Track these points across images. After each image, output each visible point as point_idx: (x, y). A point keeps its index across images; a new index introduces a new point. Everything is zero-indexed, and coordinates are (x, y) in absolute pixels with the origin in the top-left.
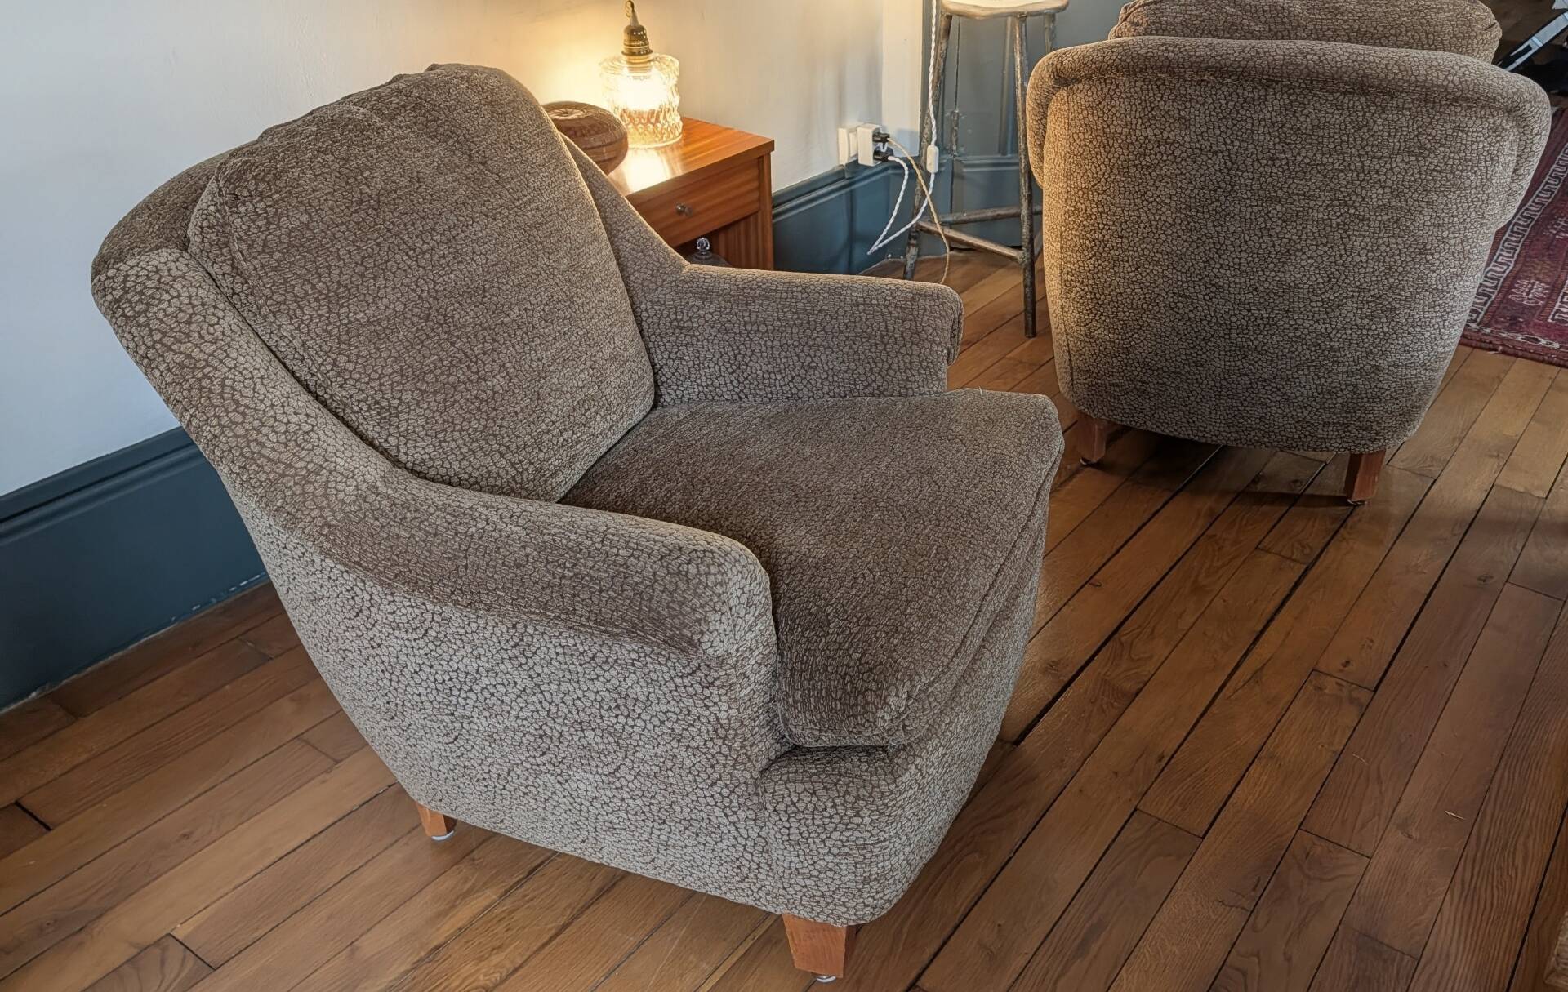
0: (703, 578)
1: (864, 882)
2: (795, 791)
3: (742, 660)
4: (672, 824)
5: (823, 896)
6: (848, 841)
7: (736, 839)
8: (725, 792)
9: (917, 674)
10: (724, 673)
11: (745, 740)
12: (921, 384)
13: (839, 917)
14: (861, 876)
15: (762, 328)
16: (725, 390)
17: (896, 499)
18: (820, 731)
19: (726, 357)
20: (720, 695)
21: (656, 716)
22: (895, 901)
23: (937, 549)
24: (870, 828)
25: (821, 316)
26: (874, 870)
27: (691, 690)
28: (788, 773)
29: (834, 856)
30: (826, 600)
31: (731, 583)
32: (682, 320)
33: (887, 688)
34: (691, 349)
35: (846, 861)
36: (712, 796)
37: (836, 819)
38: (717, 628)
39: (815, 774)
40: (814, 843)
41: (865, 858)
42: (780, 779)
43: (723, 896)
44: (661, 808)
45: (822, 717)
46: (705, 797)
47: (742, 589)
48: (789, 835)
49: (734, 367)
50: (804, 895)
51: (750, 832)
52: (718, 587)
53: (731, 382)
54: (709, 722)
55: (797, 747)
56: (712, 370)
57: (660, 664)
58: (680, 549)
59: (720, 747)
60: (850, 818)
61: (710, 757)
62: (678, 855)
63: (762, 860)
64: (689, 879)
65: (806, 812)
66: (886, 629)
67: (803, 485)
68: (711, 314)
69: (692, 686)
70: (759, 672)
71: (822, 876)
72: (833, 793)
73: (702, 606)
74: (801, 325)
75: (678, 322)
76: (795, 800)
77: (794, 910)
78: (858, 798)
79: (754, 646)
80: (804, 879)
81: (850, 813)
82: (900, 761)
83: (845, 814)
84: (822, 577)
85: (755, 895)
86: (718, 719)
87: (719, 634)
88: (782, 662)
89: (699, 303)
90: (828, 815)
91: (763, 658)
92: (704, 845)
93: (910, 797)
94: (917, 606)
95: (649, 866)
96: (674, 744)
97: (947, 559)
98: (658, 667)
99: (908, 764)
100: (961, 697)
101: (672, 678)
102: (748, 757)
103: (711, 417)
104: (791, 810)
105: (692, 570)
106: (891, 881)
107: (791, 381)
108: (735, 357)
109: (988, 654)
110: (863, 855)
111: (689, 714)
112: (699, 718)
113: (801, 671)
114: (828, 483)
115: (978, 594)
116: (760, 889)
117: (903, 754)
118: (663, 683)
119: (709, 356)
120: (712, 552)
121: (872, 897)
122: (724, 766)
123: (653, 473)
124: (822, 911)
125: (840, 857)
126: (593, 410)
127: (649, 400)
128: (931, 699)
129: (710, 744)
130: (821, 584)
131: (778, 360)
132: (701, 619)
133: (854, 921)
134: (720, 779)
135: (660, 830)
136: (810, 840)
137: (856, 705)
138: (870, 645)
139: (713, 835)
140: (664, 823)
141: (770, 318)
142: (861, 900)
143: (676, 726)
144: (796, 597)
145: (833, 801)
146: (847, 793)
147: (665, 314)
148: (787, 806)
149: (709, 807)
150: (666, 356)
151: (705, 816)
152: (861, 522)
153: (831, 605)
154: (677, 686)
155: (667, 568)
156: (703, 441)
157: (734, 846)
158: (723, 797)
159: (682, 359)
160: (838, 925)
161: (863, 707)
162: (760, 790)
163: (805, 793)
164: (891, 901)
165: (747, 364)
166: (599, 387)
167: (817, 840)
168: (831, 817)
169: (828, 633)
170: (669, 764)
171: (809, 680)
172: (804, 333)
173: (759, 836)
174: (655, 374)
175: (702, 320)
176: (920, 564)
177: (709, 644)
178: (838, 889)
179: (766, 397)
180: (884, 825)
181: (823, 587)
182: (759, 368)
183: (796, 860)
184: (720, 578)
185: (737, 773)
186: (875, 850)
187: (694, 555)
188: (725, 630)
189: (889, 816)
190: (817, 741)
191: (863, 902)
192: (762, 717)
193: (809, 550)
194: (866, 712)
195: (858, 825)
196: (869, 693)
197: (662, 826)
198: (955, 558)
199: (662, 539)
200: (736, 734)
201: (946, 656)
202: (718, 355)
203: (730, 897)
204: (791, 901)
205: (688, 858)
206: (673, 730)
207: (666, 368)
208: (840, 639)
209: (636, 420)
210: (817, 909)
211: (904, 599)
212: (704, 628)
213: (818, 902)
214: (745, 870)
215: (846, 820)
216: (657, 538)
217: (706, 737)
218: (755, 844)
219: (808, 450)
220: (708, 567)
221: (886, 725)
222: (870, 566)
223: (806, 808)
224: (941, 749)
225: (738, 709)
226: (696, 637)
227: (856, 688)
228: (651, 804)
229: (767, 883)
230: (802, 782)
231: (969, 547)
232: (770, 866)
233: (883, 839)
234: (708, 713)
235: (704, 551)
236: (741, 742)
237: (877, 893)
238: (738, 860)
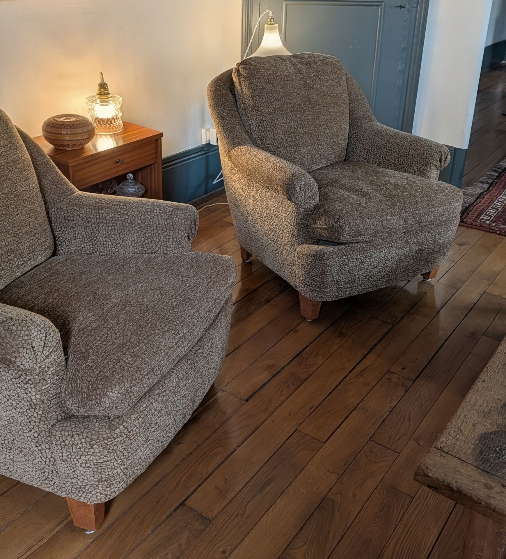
0: (18, 332)
1: (99, 481)
2: (65, 435)
3: (43, 372)
4: (14, 450)
5: (81, 488)
6: (89, 460)
7: (41, 458)
8: (36, 435)
9: (123, 382)
10: (32, 377)
11: (44, 410)
12: (173, 249)
13: (89, 499)
14: (97, 478)
15: (104, 221)
16: (86, 248)
17: (139, 301)
18: (78, 407)
19: (87, 234)
20: (32, 388)
21: (5, 397)
22: (118, 493)
23: (151, 325)
24: (99, 455)
25: (131, 217)
26: (103, 476)
27: (19, 385)
28: (63, 426)
29: (83, 468)
30: (90, 346)
31: (33, 335)
32: (69, 216)
33: (108, 388)
34: (72, 230)
35: (89, 471)
36: (30, 437)
37: (83, 449)
38: (24, 356)
39: (74, 428)
40: (74, 461)
41: (98, 470)
42: (59, 430)
43: (39, 487)
44: (9, 442)
45: (79, 400)
46: (27, 437)
47: (41, 338)
48: (63, 456)
49: (91, 239)
50: (73, 487)
51: (47, 455)
52: (26, 337)
53: (89, 245)
54: (28, 401)
55: (73, 415)
56: (81, 239)
57: (6, 372)
58: (12, 319)
59: (33, 413)
60: (89, 449)
61: (28, 417)
62: (18, 466)
63: (53, 469)
64: (24, 478)
65: (69, 445)
66: (114, 361)
67: (99, 294)
68: (83, 214)
69: (19, 383)
70: (53, 378)
71: (79, 477)
72: (81, 437)
73: (17, 345)
74: (121, 220)
75: (68, 217)
76: (64, 439)
77: (69, 495)
78: (92, 439)
79: (50, 366)
80: (71, 479)
81: (89, 447)
82: (114, 423)
83: (86, 447)
84: (92, 336)
85: (52, 487)
86: (31, 399)
87: (26, 359)
88: (67, 375)
89: (78, 209)
90: (79, 447)
91: (56, 372)
92: (29, 461)
93: (121, 441)
94: (132, 351)
95: (7, 471)
96: (13, 410)
97: (154, 330)
98: (5, 374)
99: (119, 425)
100: (154, 395)
101: (11, 379)
102: (46, 418)
103: (74, 261)
104: (63, 444)
105: (14, 328)
106: (114, 482)
107: (115, 246)
108: (91, 234)
109: (174, 376)
110: (97, 468)
111: (19, 397)
112: (23, 398)
113: (73, 379)
114: (111, 293)
115: (167, 347)
116: (54, 484)
117: (117, 420)
118: (7, 381)
119: (80, 233)
120: (26, 321)
121: (104, 490)
122: (35, 422)
123: (37, 285)
124: (81, 496)
125: (86, 468)
126: (12, 256)
127: (49, 253)
128: (131, 395)
129: (29, 412)
130: (91, 339)
131: (110, 236)
132: (15, 351)
133: (96, 501)
134: (33, 428)
135: (9, 453)
136: (72, 460)
137: (93, 395)
138: (105, 368)
139: (32, 456)
140: (11, 449)
141: (108, 217)
142: (99, 491)
143: (14, 402)
144: (78, 344)
145: (81, 441)
146: (87, 437)
147: (62, 213)
148: (61, 442)
149: (29, 442)
150: (61, 233)
151: (27, 446)
152: (119, 311)
153: (92, 349)
154: (13, 383)
155: (3, 327)
156: (65, 272)
157: (41, 461)
158: (35, 437)
159: (68, 234)
160: (89, 503)
161: (95, 397)
162: (50, 434)
163: (69, 437)
164: (115, 493)
165: (96, 237)
166: (17, 245)
167: (75, 460)
168: (80, 448)
169: (87, 362)
170: (11, 420)
171: (75, 383)
172: (122, 223)
173: (52, 457)
174: (55, 241)
175: (78, 217)
176: (140, 331)
177: (20, 363)
178: (87, 484)
179: (105, 253)
180: (106, 453)
181: (91, 340)
182: (101, 239)
183: (67, 469)
184: (27, 333)
185: (41, 426)
186: (102, 466)
187: (17, 322)
188: (29, 357)
189: (109, 449)
190: (78, 412)
191: (100, 492)
192: (55, 400)
193: (90, 323)
194: (97, 399)
195: (93, 453)
196: (99, 390)
197: (10, 451)
198: (159, 329)
199: (5, 314)
200: (40, 407)
201: (141, 375)
202: (84, 233)
203: (41, 487)
204: (68, 490)
205: (23, 467)
206: (12, 404)
207: (61, 238)
208: (91, 364)
209: (40, 261)
210: (79, 495)
211: (127, 347)
212: (17, 355)
213: (79, 491)
214: (46, 474)
215: (87, 450)
216: (4, 313)
217: (27, 408)
218: (50, 461)
219: (110, 277)
220: (22, 327)
221: (107, 406)
222: (116, 332)
223: (69, 444)
224: (140, 419)
225: (41, 395)
226: (13, 359)
227: (93, 388)
228: (5, 440)
229: (56, 481)
230: (68, 431)
231: (168, 324)
232: (57, 472)
233: (106, 460)
234: (27, 396)
235: (23, 320)
236: (43, 411)
237: (107, 487)
238: (43, 468)
